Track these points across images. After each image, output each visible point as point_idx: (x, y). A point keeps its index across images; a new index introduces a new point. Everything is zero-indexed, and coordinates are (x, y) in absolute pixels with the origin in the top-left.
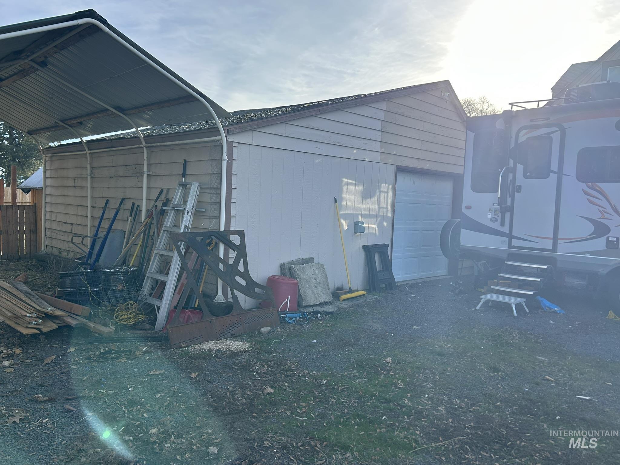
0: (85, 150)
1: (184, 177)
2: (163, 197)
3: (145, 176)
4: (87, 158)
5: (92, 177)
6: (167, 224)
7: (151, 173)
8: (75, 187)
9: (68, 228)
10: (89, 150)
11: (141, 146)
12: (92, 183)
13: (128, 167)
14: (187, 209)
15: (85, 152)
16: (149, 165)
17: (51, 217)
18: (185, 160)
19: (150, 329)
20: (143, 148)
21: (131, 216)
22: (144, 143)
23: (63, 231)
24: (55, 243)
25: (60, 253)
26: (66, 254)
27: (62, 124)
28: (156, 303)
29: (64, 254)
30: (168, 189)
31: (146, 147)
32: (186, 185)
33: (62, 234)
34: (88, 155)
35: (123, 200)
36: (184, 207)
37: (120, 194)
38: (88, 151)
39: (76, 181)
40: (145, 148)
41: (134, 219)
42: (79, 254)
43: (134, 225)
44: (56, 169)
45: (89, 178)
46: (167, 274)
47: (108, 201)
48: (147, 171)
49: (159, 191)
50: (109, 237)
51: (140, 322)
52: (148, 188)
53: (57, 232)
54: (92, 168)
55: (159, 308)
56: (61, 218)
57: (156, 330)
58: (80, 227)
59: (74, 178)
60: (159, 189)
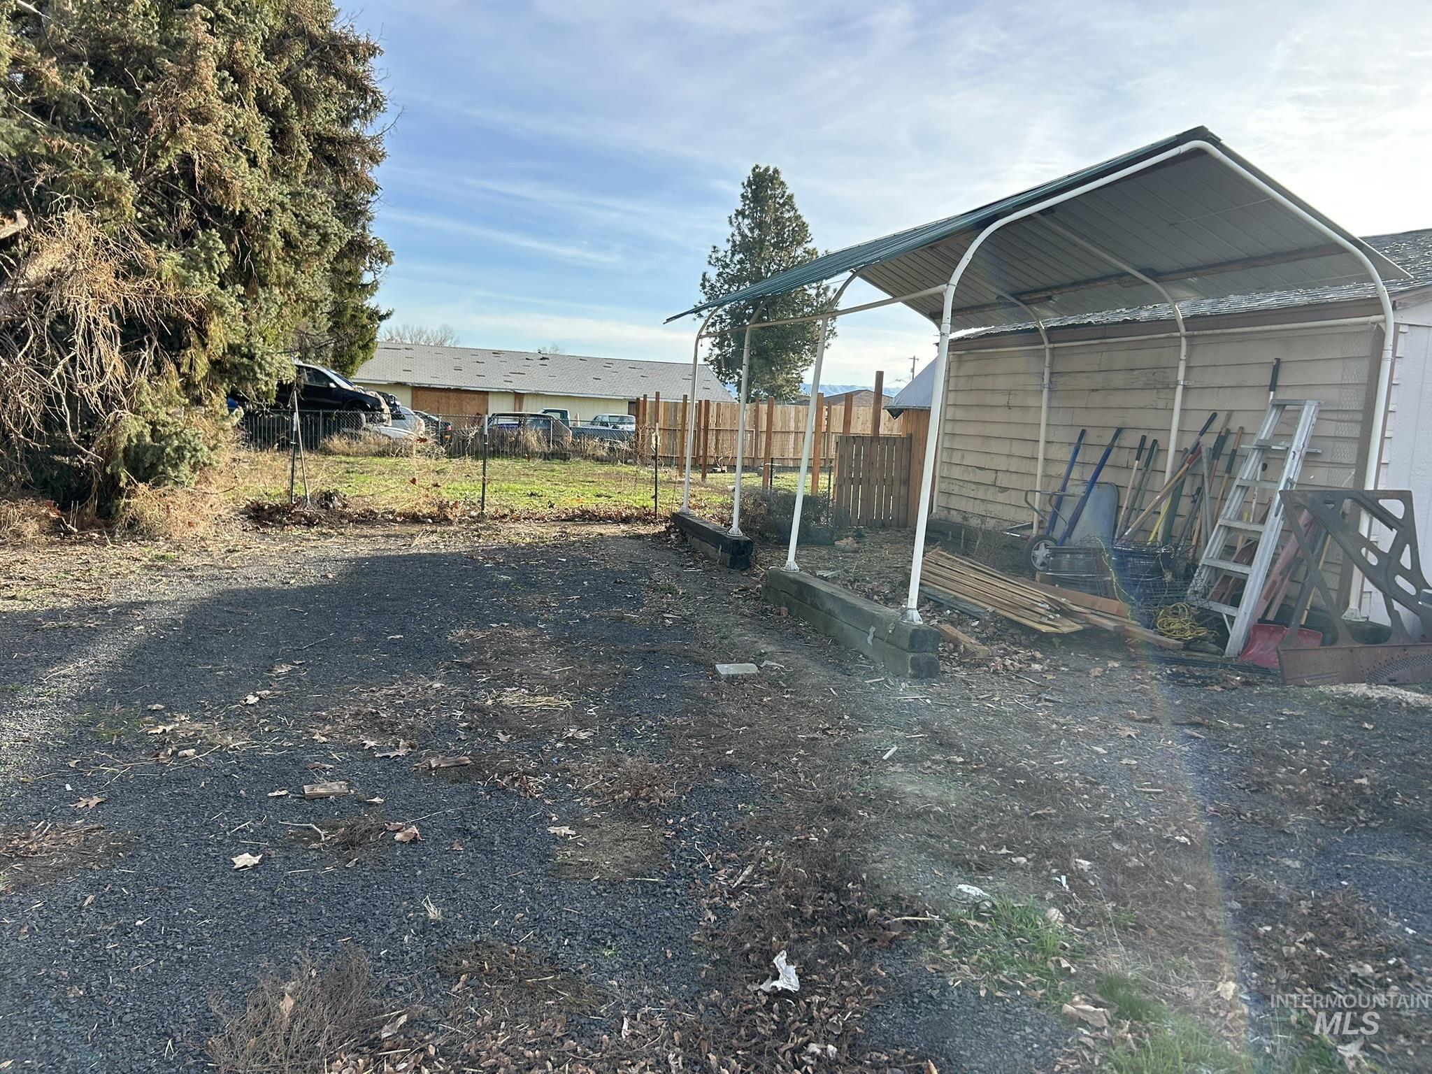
0: (1043, 343)
1: (1274, 390)
2: (1217, 426)
3: (1180, 389)
4: (1044, 356)
5: (1050, 390)
6: (1243, 475)
7: (1191, 383)
8: (1009, 407)
9: (988, 477)
10: (1050, 342)
11: (1178, 334)
12: (1049, 399)
13: (1135, 373)
14: (1293, 449)
15: (1042, 347)
16: (1188, 368)
17: (951, 458)
18: (1278, 360)
19: (1216, 653)
20: (1180, 337)
21: (1138, 458)
22: (1183, 330)
23: (975, 483)
24: (954, 503)
25: (965, 519)
26: (979, 521)
27: (1013, 300)
28: (1226, 610)
29: (974, 522)
30: (1230, 413)
31: (1186, 337)
32: (1285, 405)
33: (973, 487)
34: (1047, 351)
35: (1119, 431)
36: (1288, 445)
37: (1114, 420)
38: (1047, 345)
39: (1012, 397)
40: (1183, 340)
41: (1147, 465)
42: (1007, 523)
43: (1147, 475)
44: (968, 376)
45: (1045, 392)
46: (1250, 563)
47: (1083, 432)
48: (1185, 380)
49: (1208, 415)
50: (1091, 495)
51: (1199, 638)
52: (1183, 410)
53: (961, 484)
54: (1052, 374)
55: (1232, 619)
56: (971, 460)
57: (1226, 655)
58: (1014, 477)
59: (1009, 392)
60: (1206, 413)
